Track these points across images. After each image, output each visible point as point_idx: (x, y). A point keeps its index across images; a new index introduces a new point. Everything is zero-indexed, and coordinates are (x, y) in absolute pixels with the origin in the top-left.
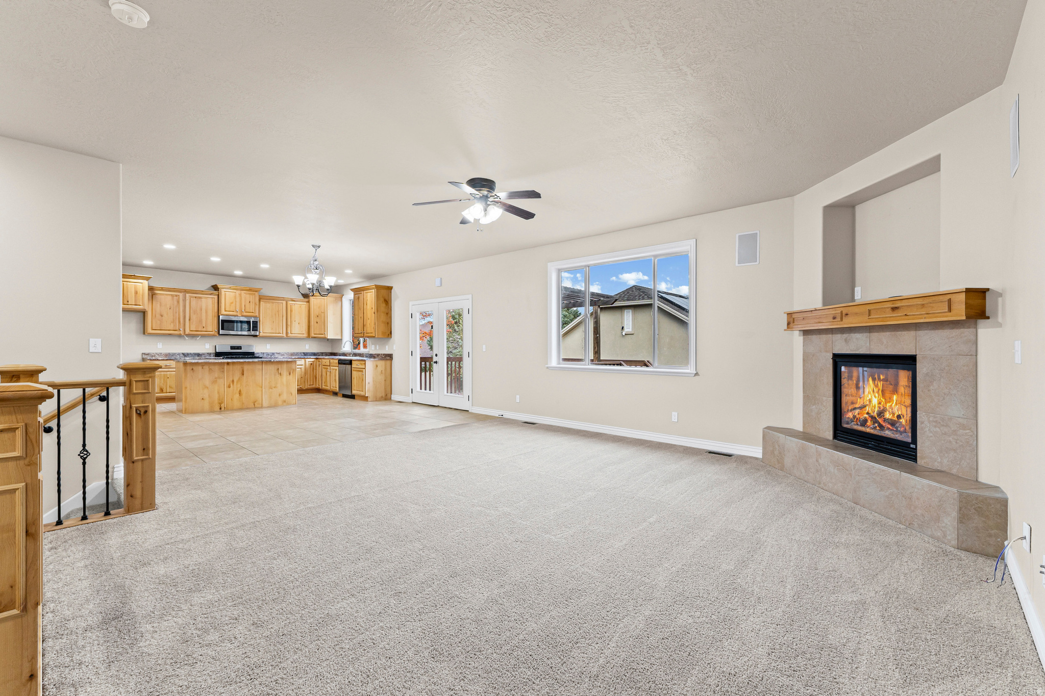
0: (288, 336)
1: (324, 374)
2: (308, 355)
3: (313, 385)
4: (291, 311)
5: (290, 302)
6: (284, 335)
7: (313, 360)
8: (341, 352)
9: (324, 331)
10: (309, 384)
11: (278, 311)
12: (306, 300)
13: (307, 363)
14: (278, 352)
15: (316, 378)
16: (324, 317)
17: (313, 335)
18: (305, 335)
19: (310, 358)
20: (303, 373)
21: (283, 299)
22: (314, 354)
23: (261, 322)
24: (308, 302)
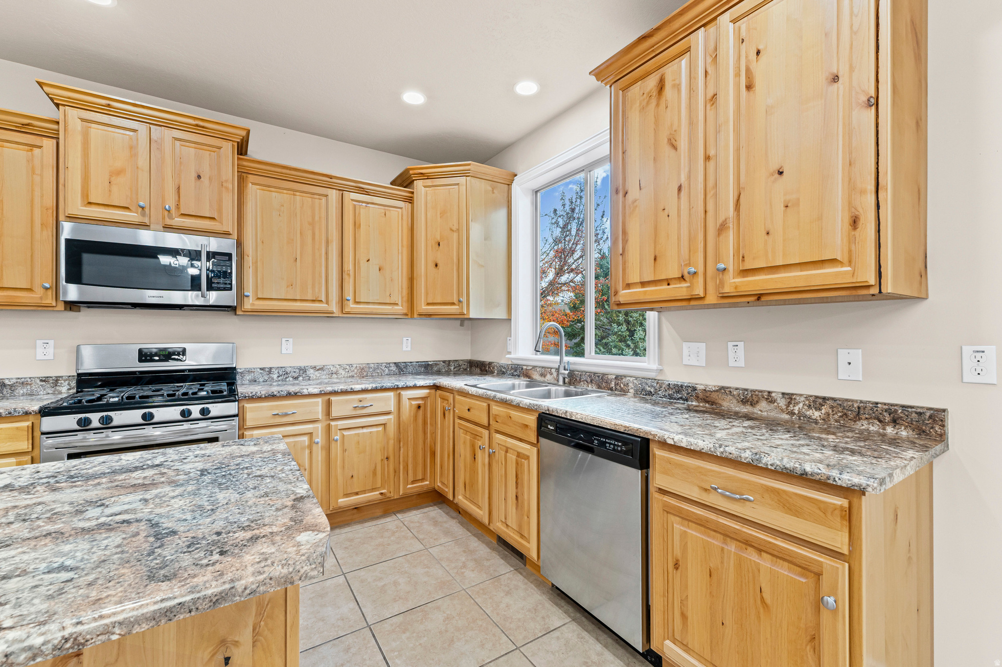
0: (347, 310)
1: (463, 451)
2: (410, 369)
3: (423, 480)
4: (356, 225)
5: (354, 196)
6: (334, 307)
7: (424, 392)
8: (503, 362)
9: (459, 294)
10: (411, 478)
11: (312, 224)
12: (402, 192)
13: (406, 403)
14: (319, 363)
15: (433, 454)
16: (459, 244)
17: (424, 308)
18: (400, 309)
19: (415, 387)
20: (391, 442)
21: (328, 181)
22: (427, 368)
23: (249, 261)
24: (410, 200)
